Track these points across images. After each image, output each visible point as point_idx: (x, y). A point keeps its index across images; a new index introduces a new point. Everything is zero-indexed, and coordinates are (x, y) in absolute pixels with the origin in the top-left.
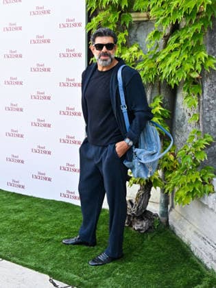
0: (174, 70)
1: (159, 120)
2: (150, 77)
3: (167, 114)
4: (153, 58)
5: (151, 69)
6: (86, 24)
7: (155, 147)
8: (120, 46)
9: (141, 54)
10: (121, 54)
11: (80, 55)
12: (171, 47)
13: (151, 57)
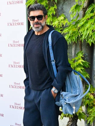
0: (91, 32)
1: (81, 69)
2: (74, 38)
3: (87, 65)
4: (75, 24)
5: (74, 33)
6: (26, 2)
7: (78, 90)
8: (51, 16)
9: (66, 21)
10: (52, 22)
11: (22, 24)
12: (88, 16)
13: (74, 24)
